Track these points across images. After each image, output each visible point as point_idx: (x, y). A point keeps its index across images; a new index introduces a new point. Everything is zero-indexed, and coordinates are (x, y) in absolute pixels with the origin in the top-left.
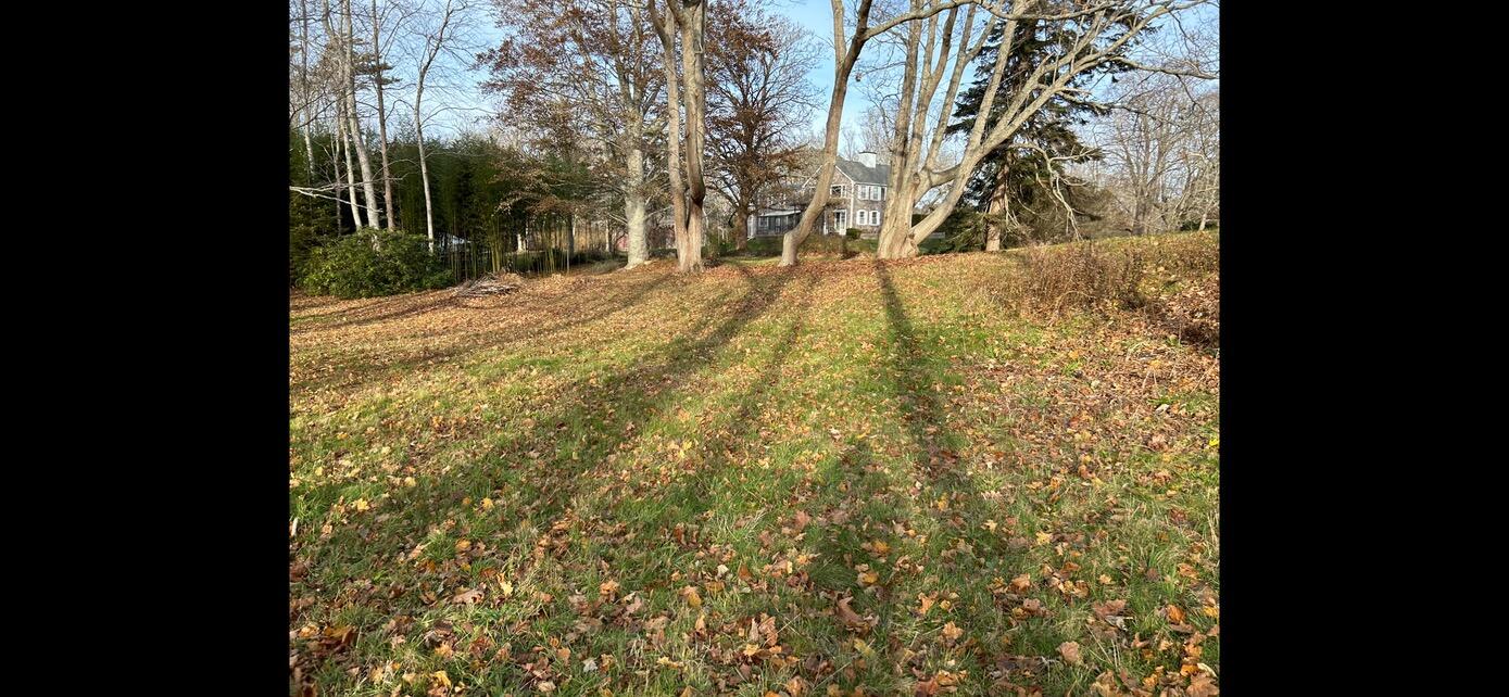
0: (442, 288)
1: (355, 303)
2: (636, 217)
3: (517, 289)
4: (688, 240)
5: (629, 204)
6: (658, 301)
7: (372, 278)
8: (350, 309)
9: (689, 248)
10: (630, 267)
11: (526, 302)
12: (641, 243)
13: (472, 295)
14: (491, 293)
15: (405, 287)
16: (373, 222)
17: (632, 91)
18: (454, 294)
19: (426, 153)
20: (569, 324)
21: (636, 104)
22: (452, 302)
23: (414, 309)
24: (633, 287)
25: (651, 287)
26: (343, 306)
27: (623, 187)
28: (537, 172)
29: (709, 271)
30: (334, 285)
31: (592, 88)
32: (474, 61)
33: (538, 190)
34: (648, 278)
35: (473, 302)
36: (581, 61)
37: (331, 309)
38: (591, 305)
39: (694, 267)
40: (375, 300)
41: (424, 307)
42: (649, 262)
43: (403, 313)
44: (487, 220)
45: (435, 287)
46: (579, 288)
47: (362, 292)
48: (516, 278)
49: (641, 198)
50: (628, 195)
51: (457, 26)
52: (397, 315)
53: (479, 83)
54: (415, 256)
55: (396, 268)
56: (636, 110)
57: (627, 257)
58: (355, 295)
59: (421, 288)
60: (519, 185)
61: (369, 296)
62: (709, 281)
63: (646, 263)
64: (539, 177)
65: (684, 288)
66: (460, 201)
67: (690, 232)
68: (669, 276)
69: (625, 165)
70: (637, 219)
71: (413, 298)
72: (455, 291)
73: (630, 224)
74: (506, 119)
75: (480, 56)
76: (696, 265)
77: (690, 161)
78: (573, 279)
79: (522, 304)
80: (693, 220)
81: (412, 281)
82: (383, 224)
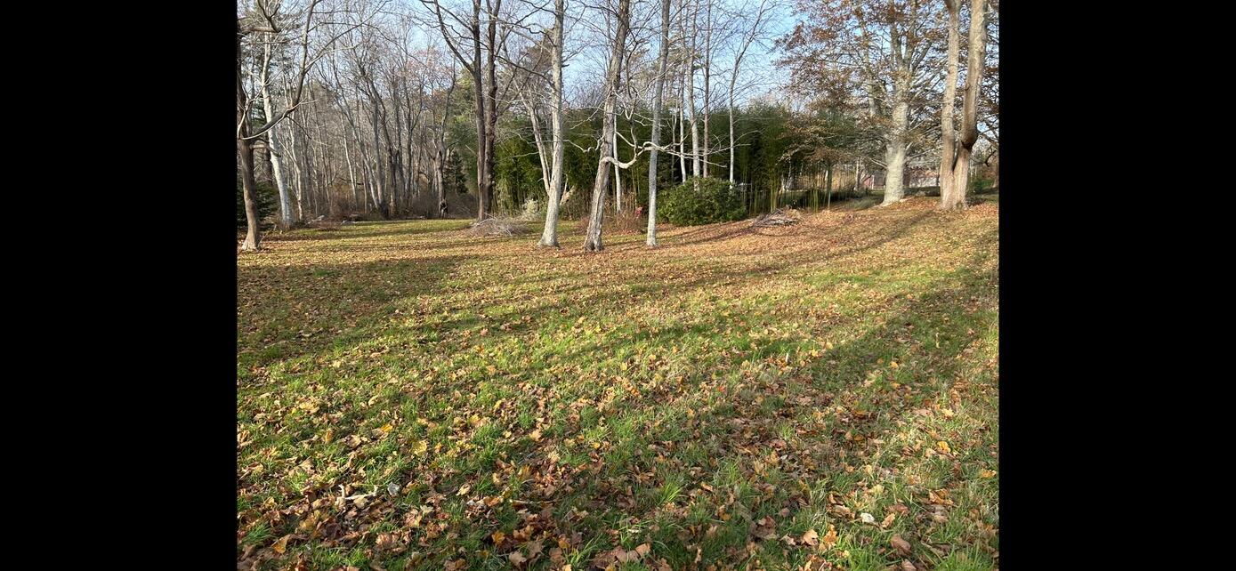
0: (739, 220)
1: (686, 229)
2: (896, 161)
3: (797, 221)
4: (953, 180)
5: (890, 150)
6: (924, 235)
7: (696, 212)
8: (685, 233)
9: (953, 188)
10: (885, 204)
11: (806, 232)
12: (898, 183)
13: (765, 226)
14: (778, 224)
15: (717, 219)
16: (696, 172)
17: (903, 51)
18: (750, 224)
19: (735, 119)
20: (850, 251)
21: (905, 62)
22: (749, 230)
23: (726, 234)
24: (896, 222)
25: (914, 222)
26: (679, 231)
27: (886, 136)
28: (813, 128)
29: (972, 208)
30: (673, 216)
31: (866, 54)
32: (773, 45)
33: (814, 143)
34: (909, 214)
35: (767, 231)
36: (859, 32)
37: (673, 233)
38: (861, 236)
39: (957, 205)
40: (697, 227)
41: (731, 234)
42: (905, 200)
43: (719, 237)
44: (771, 168)
45: (735, 219)
46: (848, 222)
47: (690, 222)
48: (797, 214)
49: (902, 145)
50: (890, 142)
51: (767, 21)
52: (716, 238)
53: (772, 62)
54: (722, 195)
55: (711, 205)
56: (906, 68)
57: (883, 196)
58: (686, 224)
59: (726, 219)
60: (800, 140)
61: (694, 225)
62: (973, 218)
63: (902, 201)
64: (816, 132)
65: (948, 224)
66: (751, 154)
67: (956, 173)
68: (928, 214)
69: (889, 117)
70: (895, 164)
71: (723, 227)
72: (751, 222)
73: (889, 168)
74: (793, 88)
75: (777, 41)
76: (959, 203)
77: (967, 110)
78: (843, 214)
79: (804, 233)
80: (960, 163)
81: (720, 215)
82: (701, 172)
